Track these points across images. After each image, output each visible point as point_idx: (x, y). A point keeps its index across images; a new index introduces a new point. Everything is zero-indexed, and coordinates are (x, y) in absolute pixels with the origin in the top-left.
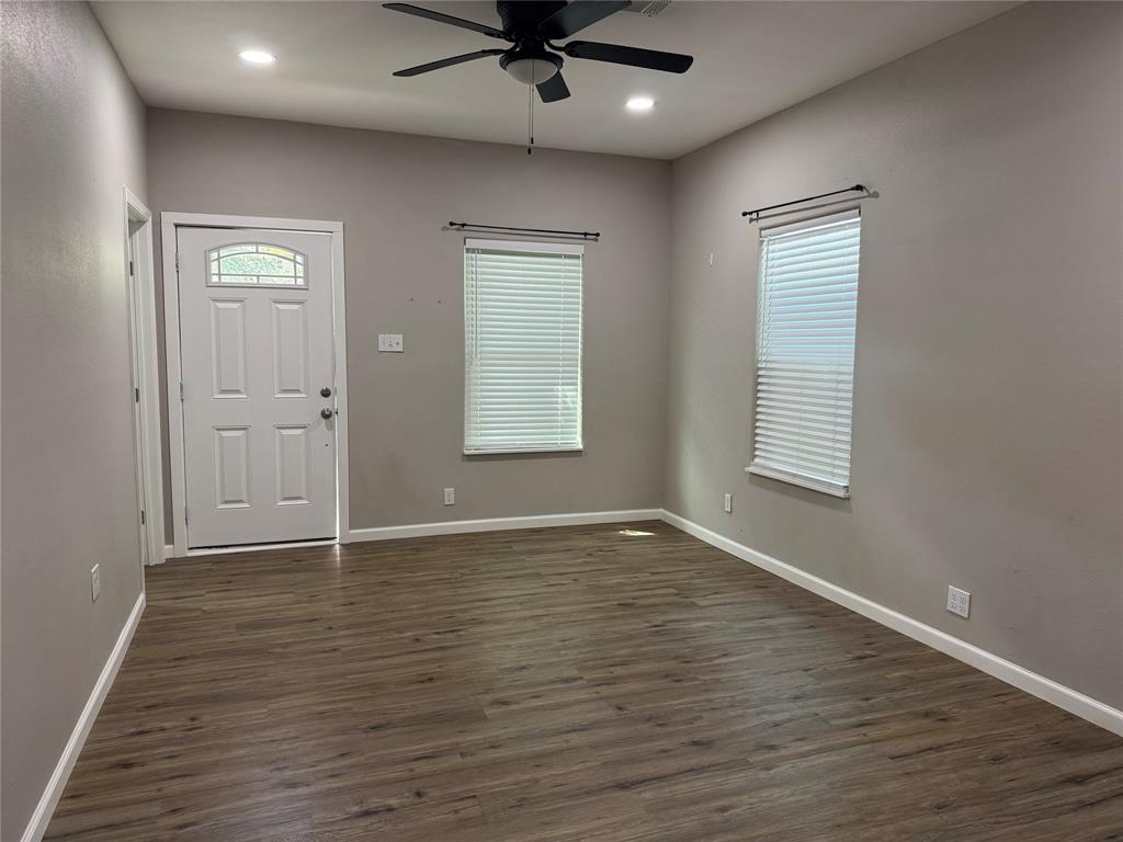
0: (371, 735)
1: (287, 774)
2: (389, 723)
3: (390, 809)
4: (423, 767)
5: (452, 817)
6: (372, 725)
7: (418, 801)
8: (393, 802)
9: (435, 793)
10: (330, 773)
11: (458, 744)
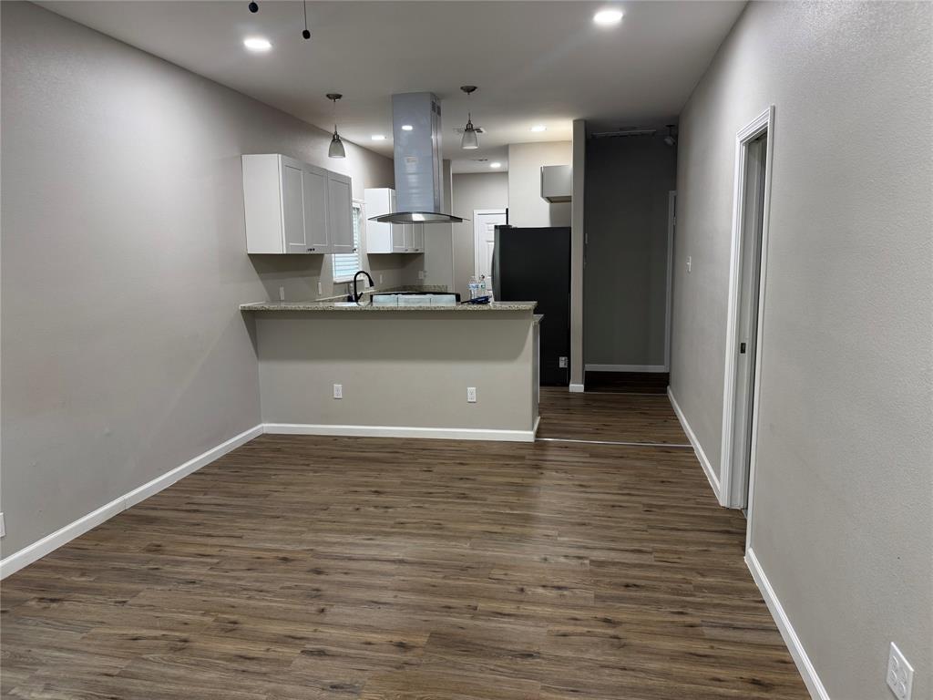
0: (536, 649)
1: (611, 632)
2: (515, 656)
3: (544, 586)
4: (508, 608)
5: (509, 572)
6: (530, 659)
7: (525, 587)
8: (540, 590)
9: (511, 588)
10: (578, 622)
11: (472, 618)
